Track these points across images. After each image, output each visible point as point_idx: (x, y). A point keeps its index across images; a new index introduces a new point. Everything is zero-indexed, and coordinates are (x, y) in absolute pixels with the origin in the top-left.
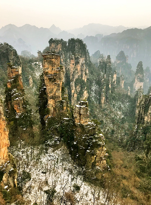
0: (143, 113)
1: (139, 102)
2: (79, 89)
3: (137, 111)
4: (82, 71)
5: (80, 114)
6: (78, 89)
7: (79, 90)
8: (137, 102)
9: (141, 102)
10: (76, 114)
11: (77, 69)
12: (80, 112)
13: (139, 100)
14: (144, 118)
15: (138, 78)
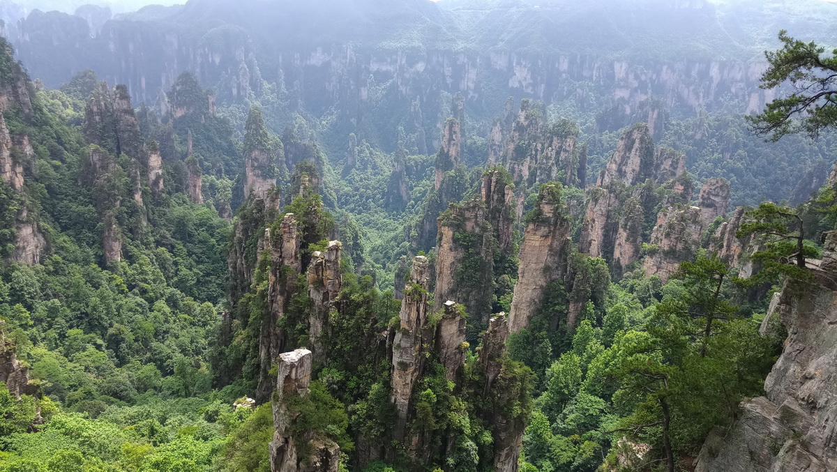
15: (256, 164)
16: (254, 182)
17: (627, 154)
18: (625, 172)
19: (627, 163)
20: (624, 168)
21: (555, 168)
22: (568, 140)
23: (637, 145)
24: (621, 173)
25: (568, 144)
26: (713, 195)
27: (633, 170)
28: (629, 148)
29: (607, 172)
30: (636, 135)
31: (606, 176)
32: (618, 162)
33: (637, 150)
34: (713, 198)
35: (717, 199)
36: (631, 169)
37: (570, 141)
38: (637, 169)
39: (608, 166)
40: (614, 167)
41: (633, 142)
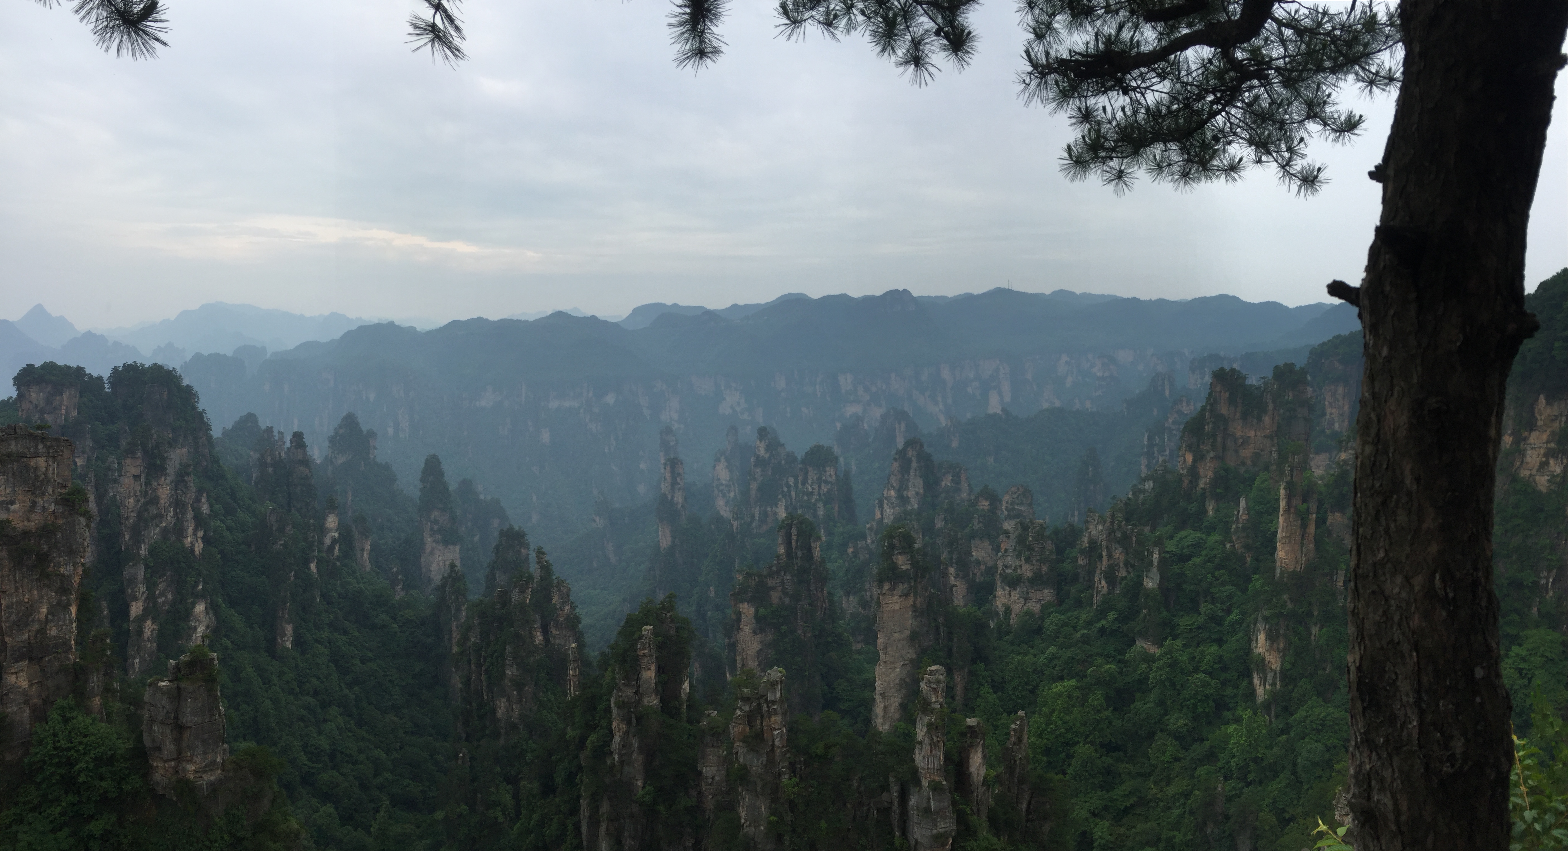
0: (484, 683)
1: (456, 636)
2: (166, 597)
3: (456, 681)
4: (178, 504)
5: (179, 728)
6: (163, 594)
7: (170, 597)
8: (446, 637)
9: (464, 639)
10: (156, 728)
11: (155, 501)
12: (176, 718)
13: (454, 628)
14: (494, 711)
15: (436, 527)
16: (433, 549)
17: (906, 477)
18: (908, 497)
19: (907, 488)
20: (905, 492)
21: (820, 505)
22: (828, 469)
23: (914, 464)
24: (903, 499)
25: (828, 474)
26: (1018, 504)
27: (917, 494)
28: (905, 469)
29: (885, 501)
30: (911, 453)
31: (885, 505)
32: (897, 488)
33: (916, 470)
34: (1017, 507)
35: (1022, 508)
36: (913, 493)
37: (830, 471)
38: (922, 491)
39: (885, 493)
40: (893, 493)
41: (910, 461)
